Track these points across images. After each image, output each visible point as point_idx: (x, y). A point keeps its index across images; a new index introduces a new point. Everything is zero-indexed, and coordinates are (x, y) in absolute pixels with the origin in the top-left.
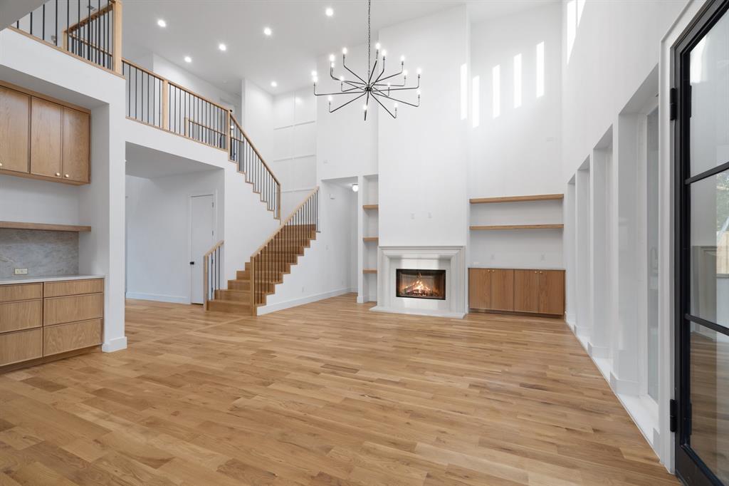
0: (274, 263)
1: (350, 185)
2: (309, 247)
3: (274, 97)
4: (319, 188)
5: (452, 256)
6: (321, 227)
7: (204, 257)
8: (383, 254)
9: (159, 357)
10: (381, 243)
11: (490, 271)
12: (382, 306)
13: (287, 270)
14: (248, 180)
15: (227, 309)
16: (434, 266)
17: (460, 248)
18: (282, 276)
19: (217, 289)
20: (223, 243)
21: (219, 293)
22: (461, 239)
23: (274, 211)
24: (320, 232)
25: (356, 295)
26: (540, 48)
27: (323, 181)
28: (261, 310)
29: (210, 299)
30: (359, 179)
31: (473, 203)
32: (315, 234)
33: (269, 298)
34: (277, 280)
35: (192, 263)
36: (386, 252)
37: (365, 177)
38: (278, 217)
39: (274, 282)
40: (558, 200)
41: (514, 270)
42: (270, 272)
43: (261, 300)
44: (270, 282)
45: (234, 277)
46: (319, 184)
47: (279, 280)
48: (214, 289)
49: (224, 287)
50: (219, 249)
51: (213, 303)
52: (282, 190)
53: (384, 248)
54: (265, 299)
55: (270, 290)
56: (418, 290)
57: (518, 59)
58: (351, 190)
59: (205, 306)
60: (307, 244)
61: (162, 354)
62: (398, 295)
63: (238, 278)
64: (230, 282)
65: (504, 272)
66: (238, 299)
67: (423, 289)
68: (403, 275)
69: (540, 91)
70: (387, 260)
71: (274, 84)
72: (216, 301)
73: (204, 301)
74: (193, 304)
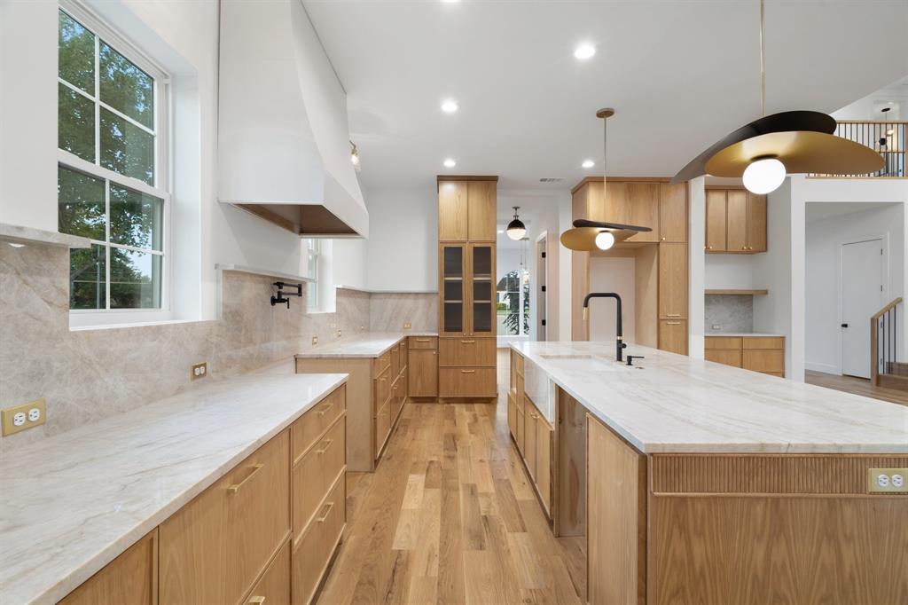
7: (872, 320)
19: (891, 361)
20: (900, 300)
21: (896, 367)
29: (881, 372)
35: (845, 326)
48: (886, 360)
50: (894, 308)
51: (887, 378)
59: (874, 381)
72: (890, 375)
73: (872, 375)
74: (845, 375)
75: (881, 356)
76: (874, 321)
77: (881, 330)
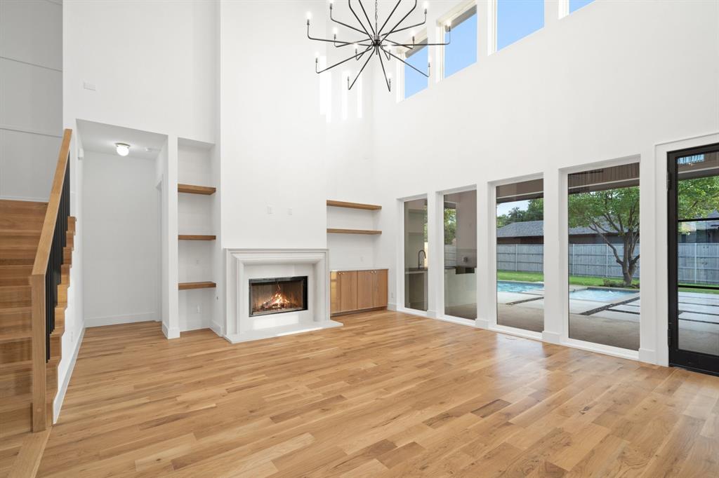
1: (112, 143)
4: (70, 131)
5: (318, 261)
10: (220, 244)
11: (340, 274)
17: (325, 251)
22: (321, 242)
27: (77, 122)
30: (169, 140)
31: (330, 204)
37: (179, 140)
56: (276, 305)
58: (111, 151)
62: (251, 314)
67: (281, 302)
70: (241, 268)
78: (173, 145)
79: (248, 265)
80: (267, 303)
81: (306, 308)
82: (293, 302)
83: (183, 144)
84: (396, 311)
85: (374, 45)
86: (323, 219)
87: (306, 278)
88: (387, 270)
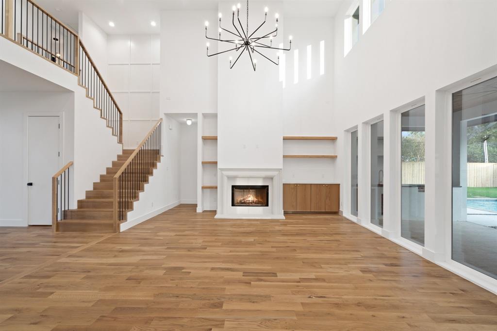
0: (127, 182)
1: (185, 120)
2: (157, 169)
3: (109, 36)
4: (161, 119)
5: (274, 176)
6: (164, 152)
7: (53, 178)
8: (222, 174)
9: (51, 297)
10: (219, 166)
11: (296, 185)
12: (222, 213)
13: (141, 189)
14: (96, 106)
15: (83, 228)
16: (260, 183)
17: (279, 170)
18: (138, 193)
19: (66, 209)
20: (72, 164)
21: (69, 214)
22: (279, 164)
23: (117, 136)
24: (163, 156)
25: (196, 206)
26: (322, 43)
27: (165, 114)
28: (124, 227)
29: (59, 219)
30: (198, 115)
31: (285, 139)
32: (160, 158)
33: (129, 214)
34: (134, 199)
35: (30, 184)
36: (225, 173)
37: (203, 114)
38: (120, 141)
39: (131, 200)
40: (333, 140)
41: (311, 184)
42: (124, 191)
43: (122, 217)
44: (129, 200)
45: (83, 197)
46: (162, 116)
47: (136, 197)
48: (63, 209)
49: (74, 206)
50: (68, 169)
51: (65, 224)
52: (124, 119)
53: (222, 170)
54: (126, 215)
55: (129, 207)
56: (249, 201)
57: (309, 48)
58: (185, 123)
59: (55, 227)
60: (154, 165)
61: (52, 293)
62: (233, 205)
63: (87, 197)
64: (80, 202)
65: (304, 186)
66: (94, 218)
67: (252, 199)
68: (237, 190)
69: (322, 72)
70: (226, 179)
71: (112, 24)
72: (66, 221)
73: (53, 222)
74: (30, 226)
75: (59, 207)
76: (55, 180)
77: (59, 186)
78: (200, 117)
79: (230, 178)
80: (244, 199)
81: (267, 205)
82: (260, 200)
83: (205, 116)
84: (342, 216)
85: (245, 44)
86: (280, 149)
87: (268, 186)
88: (339, 184)
